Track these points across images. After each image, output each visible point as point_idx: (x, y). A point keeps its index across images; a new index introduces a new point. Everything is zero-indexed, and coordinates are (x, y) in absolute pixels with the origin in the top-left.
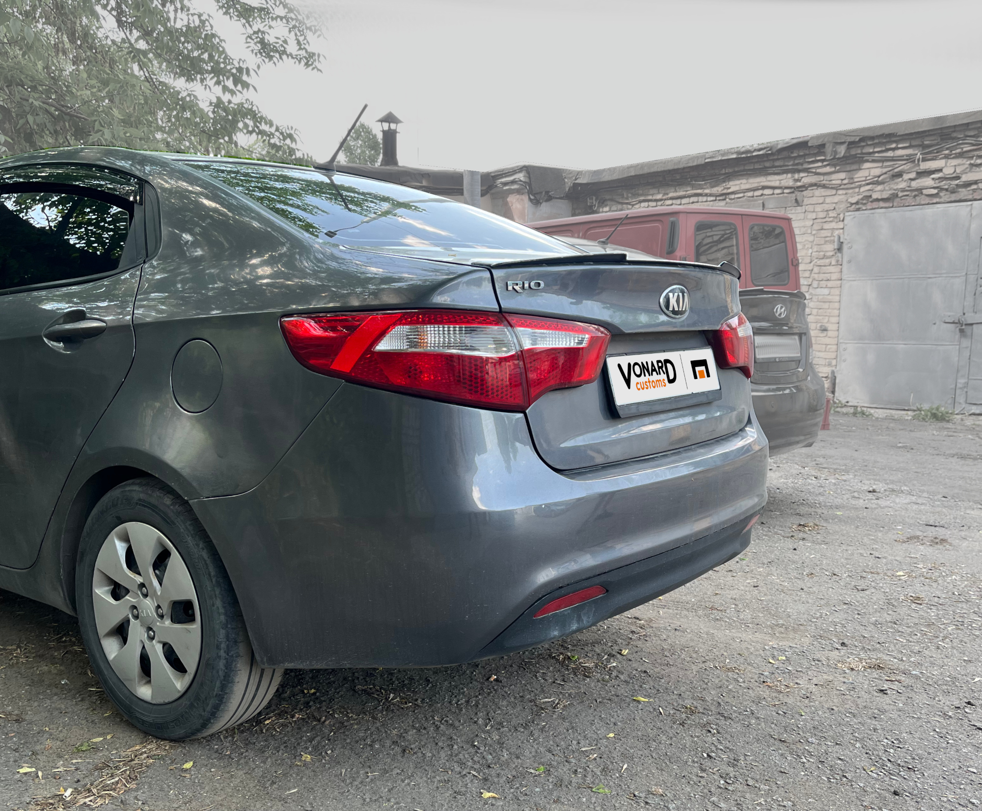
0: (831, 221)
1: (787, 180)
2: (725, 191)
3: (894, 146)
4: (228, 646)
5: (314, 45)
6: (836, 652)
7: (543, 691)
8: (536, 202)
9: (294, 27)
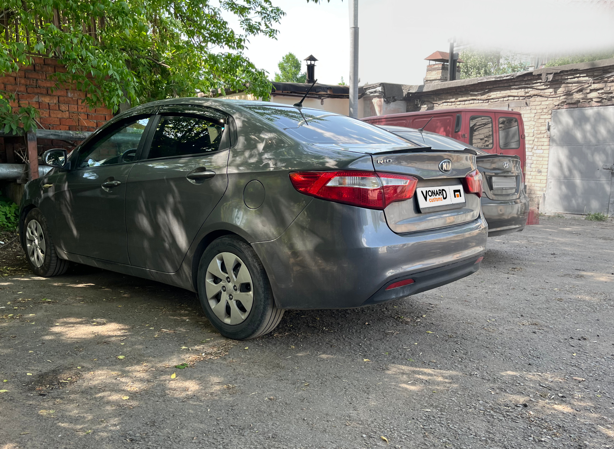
0: (545, 115)
1: (521, 92)
2: (489, 98)
3: (578, 75)
4: (265, 300)
5: (274, 25)
6: (518, 319)
7: (388, 328)
8: (387, 102)
9: (265, 17)
